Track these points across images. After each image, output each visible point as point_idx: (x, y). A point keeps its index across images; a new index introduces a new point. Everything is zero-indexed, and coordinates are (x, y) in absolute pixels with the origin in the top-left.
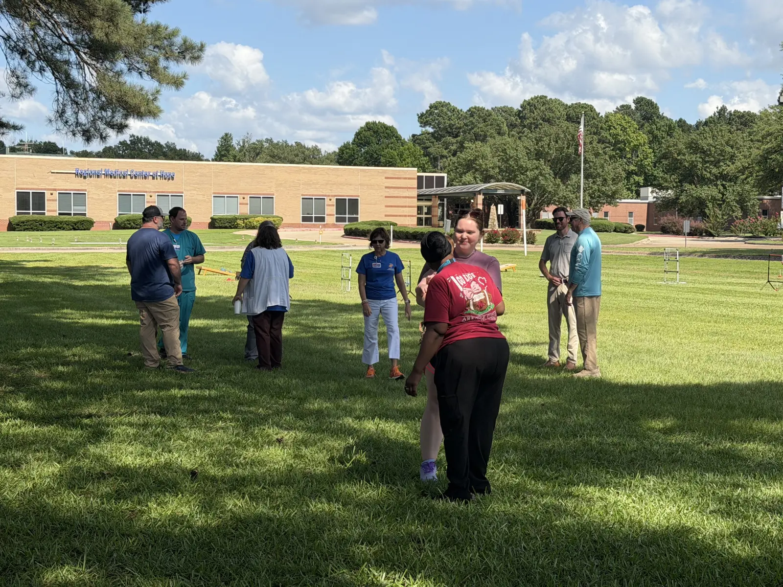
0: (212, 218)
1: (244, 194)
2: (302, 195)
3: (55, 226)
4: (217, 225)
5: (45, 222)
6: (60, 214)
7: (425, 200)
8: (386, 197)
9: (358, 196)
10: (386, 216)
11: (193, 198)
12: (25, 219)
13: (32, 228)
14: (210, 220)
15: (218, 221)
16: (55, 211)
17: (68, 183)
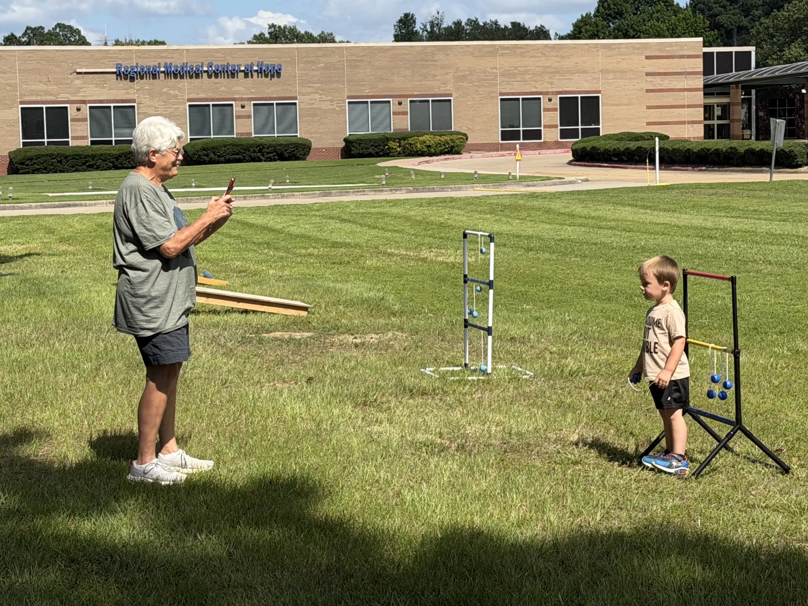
0: (345, 140)
1: (400, 96)
2: (501, 94)
3: (84, 164)
4: (354, 151)
5: (66, 157)
6: (93, 143)
7: (718, 94)
8: (647, 91)
9: (599, 92)
10: (648, 124)
11: (314, 106)
12: (35, 154)
13: (45, 169)
14: (343, 144)
15: (356, 145)
16: (85, 138)
17: (105, 90)
